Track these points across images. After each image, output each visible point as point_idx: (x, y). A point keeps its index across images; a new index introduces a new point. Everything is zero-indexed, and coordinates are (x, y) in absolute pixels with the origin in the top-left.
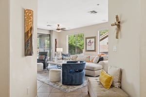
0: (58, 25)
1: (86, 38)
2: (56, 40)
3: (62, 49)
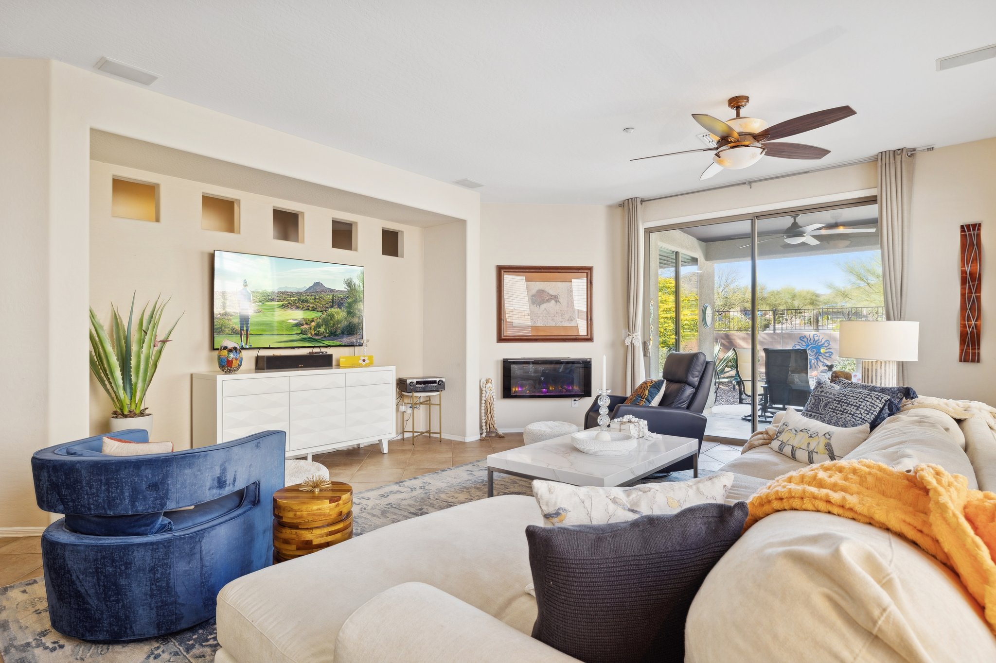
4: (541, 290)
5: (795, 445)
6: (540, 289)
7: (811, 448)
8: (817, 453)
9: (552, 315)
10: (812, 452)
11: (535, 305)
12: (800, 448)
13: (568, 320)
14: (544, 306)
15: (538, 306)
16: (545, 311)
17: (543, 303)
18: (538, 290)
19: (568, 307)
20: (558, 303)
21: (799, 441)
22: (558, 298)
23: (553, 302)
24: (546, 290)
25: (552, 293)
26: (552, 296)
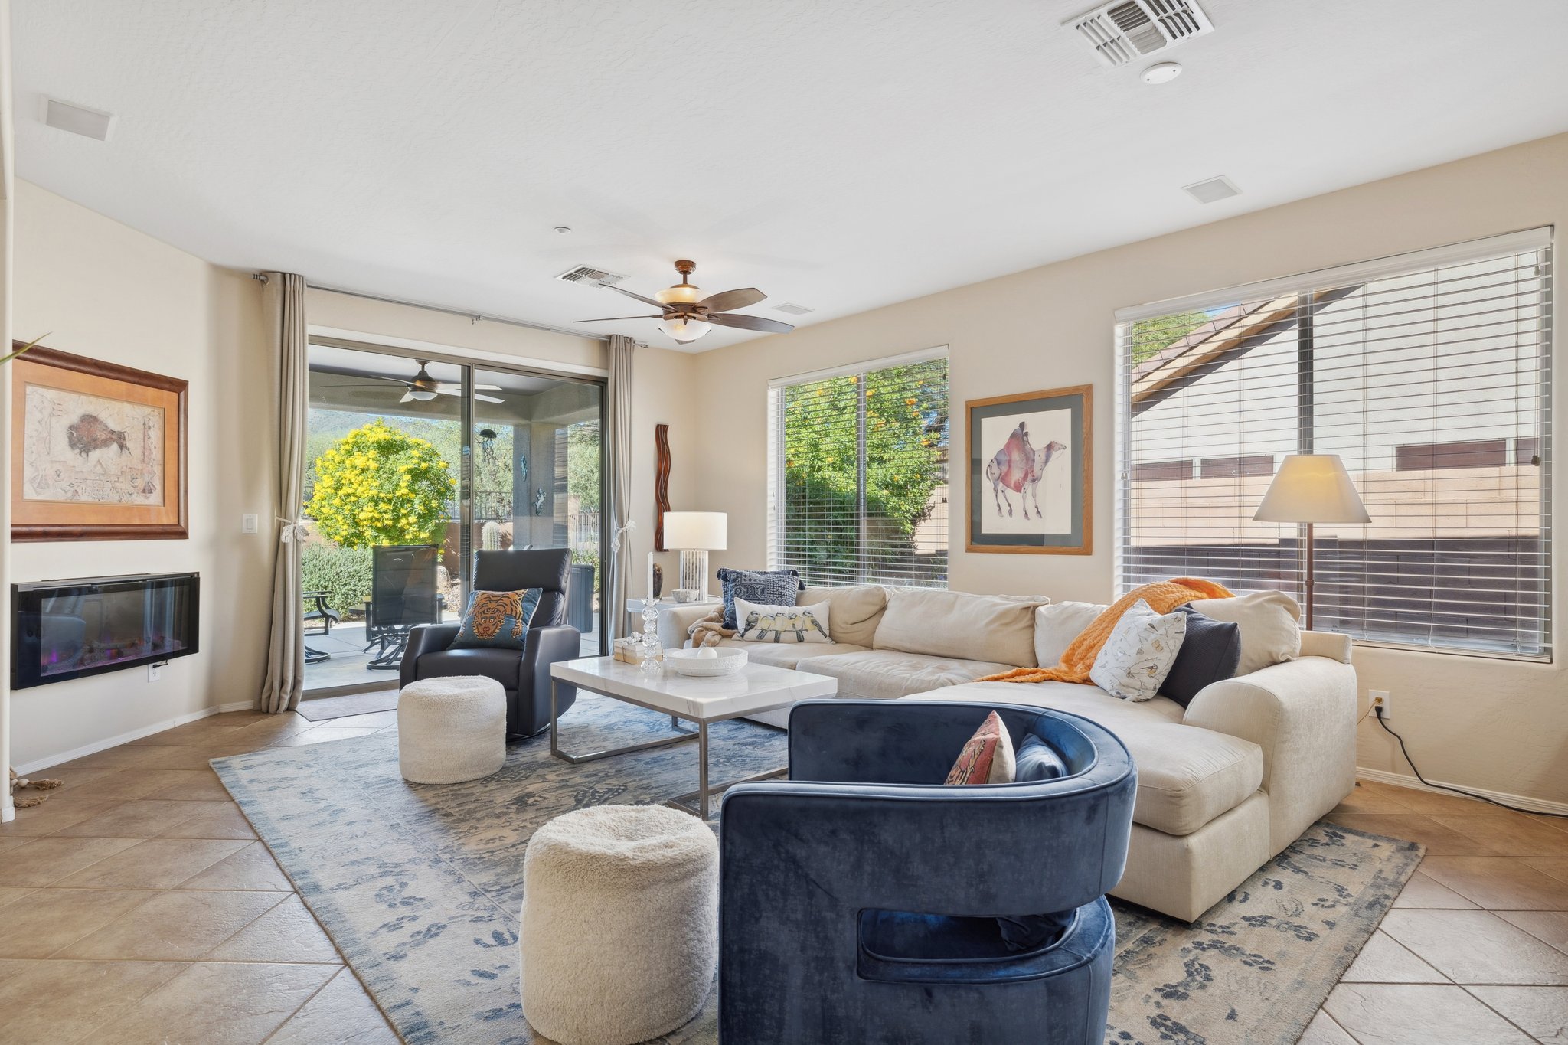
0: (685, 267)
1: (978, 411)
2: (661, 431)
3: (719, 521)
4: (91, 416)
5: (778, 628)
6: (87, 413)
7: (798, 627)
8: (807, 630)
9: (114, 479)
10: (801, 630)
11: (77, 451)
12: (785, 631)
13: (144, 491)
14: (95, 454)
15: (84, 454)
16: (99, 467)
17: (95, 448)
18: (84, 416)
19: (144, 461)
20: (124, 449)
21: (778, 625)
22: (124, 440)
23: (115, 446)
24: (103, 416)
25: (113, 426)
26: (113, 432)
